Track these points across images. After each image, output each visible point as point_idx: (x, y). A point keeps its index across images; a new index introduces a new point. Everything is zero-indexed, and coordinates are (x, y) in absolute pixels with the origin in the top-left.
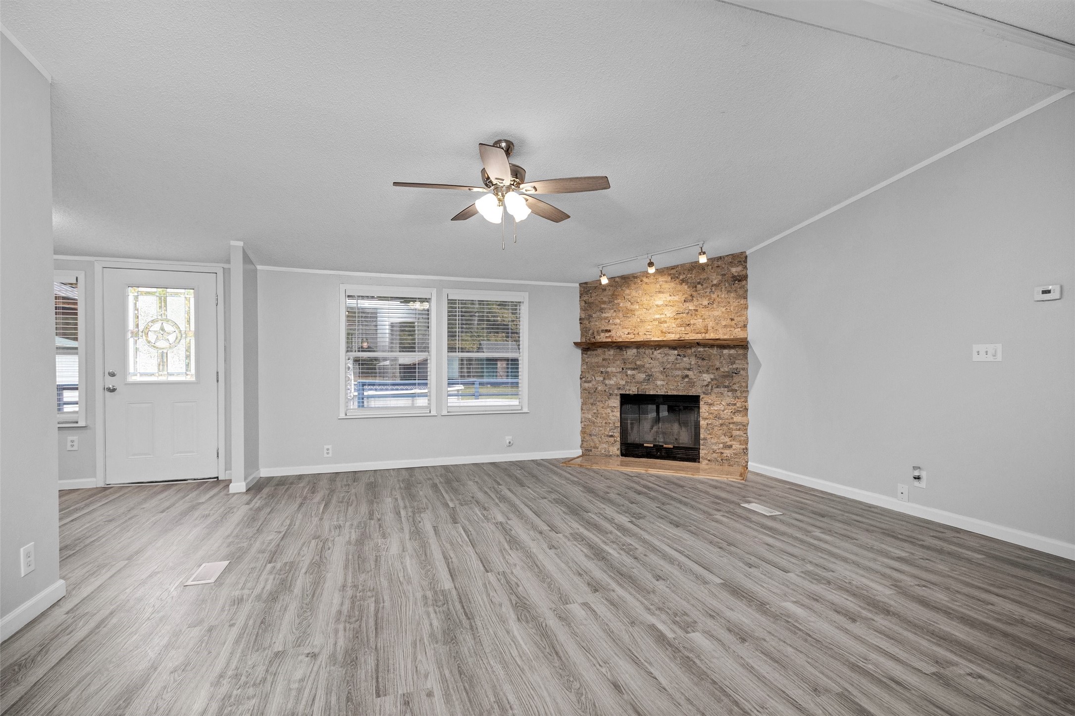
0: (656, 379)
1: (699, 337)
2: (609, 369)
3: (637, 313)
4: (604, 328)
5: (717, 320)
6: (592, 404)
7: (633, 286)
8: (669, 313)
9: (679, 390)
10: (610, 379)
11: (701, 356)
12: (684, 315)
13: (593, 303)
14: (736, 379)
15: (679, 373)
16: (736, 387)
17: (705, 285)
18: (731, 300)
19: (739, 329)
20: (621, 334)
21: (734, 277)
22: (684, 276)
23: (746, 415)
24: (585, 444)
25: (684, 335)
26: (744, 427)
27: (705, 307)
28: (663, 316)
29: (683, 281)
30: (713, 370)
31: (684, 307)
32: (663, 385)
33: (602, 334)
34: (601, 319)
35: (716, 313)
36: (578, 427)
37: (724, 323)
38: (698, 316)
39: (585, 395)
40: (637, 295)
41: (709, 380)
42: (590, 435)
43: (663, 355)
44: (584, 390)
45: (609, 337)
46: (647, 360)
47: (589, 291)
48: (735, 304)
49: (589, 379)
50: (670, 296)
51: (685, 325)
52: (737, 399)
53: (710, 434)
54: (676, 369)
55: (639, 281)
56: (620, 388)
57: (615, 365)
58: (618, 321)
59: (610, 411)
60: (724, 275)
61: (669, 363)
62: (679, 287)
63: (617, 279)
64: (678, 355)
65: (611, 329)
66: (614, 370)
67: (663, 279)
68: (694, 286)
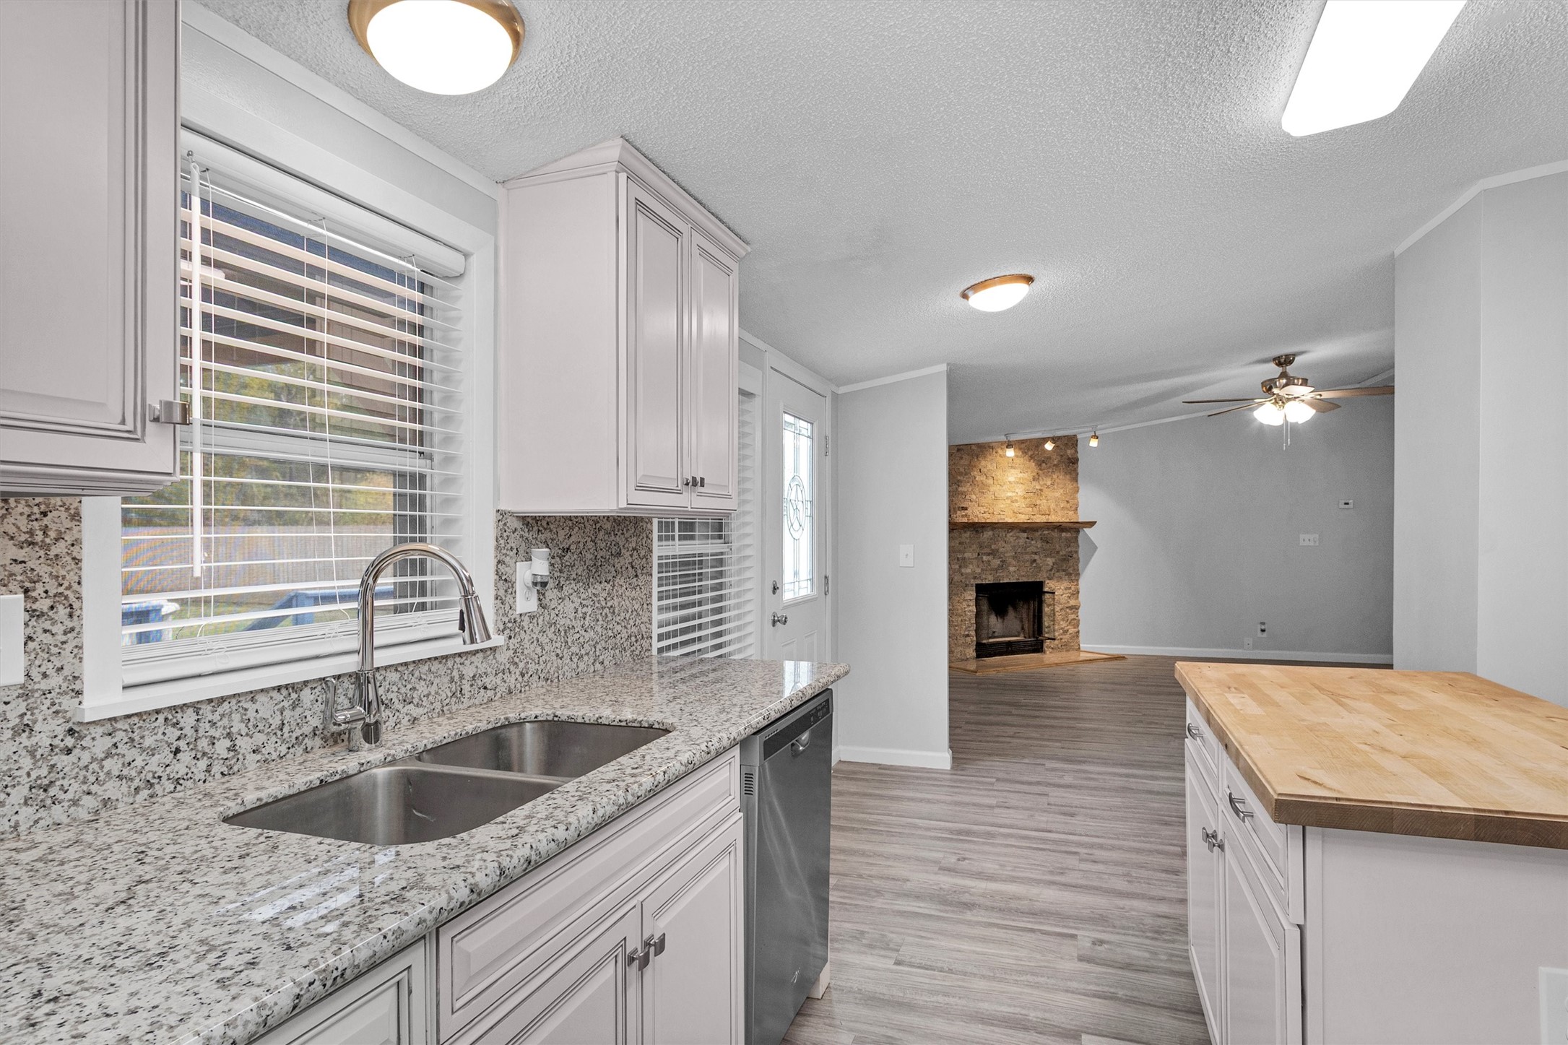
0: (1009, 565)
1: (1044, 519)
2: (966, 555)
3: (992, 489)
4: (959, 504)
5: (1057, 503)
7: (989, 458)
8: (1020, 491)
9: (1028, 576)
10: (969, 567)
11: (1046, 540)
12: (1032, 495)
14: (1071, 562)
15: (1027, 557)
16: (1070, 570)
18: (1068, 482)
19: (1073, 513)
20: (977, 513)
21: (1069, 459)
22: (1032, 453)
23: (1078, 597)
26: (1075, 608)
28: (1014, 494)
29: (1031, 457)
30: (1054, 553)
31: (1032, 486)
32: (1015, 572)
33: (958, 513)
35: (1057, 495)
37: (1062, 506)
38: (1043, 497)
40: (991, 468)
41: (1052, 565)
43: (1015, 539)
45: (966, 516)
46: (1001, 544)
48: (1070, 486)
50: (1021, 473)
51: (1032, 506)
52: (1072, 583)
53: (1051, 621)
54: (1026, 553)
56: (976, 578)
57: (973, 550)
58: (974, 497)
59: (966, 606)
60: (1062, 456)
61: (1019, 547)
62: (1028, 464)
64: (1028, 538)
65: (967, 506)
66: (969, 555)
67: (1015, 454)
68: (1040, 464)
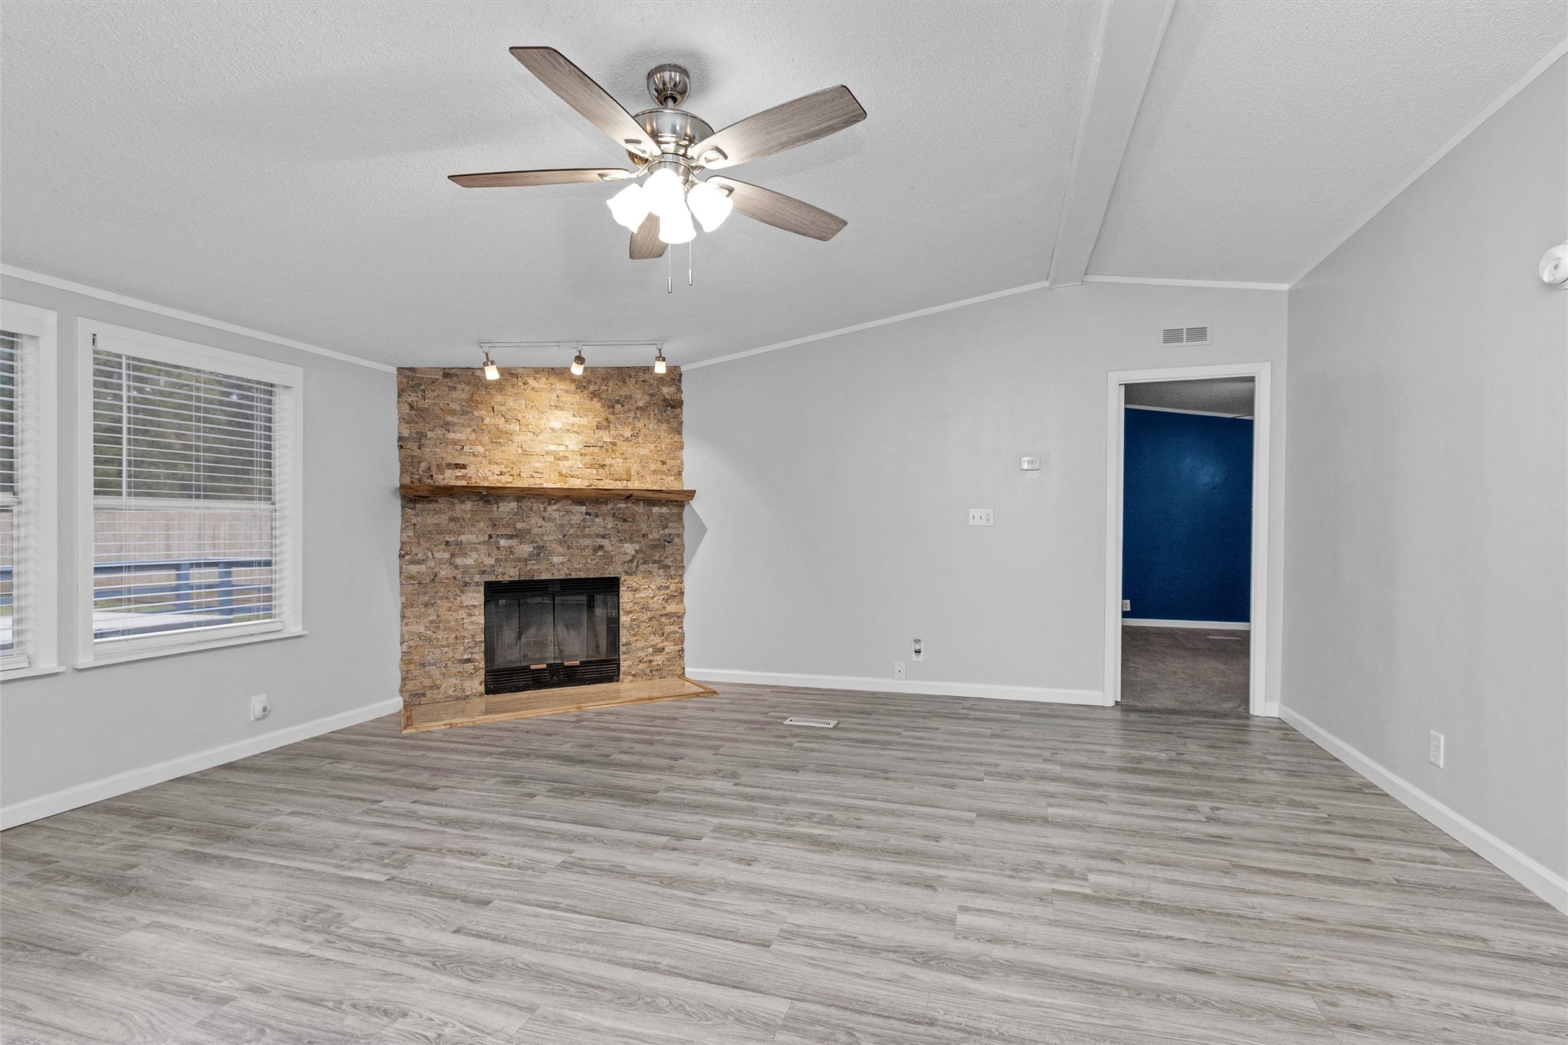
0: (551, 553)
1: (619, 485)
2: (463, 538)
3: (516, 438)
4: (449, 460)
5: (644, 461)
6: (426, 605)
8: (573, 443)
9: (588, 570)
10: (465, 555)
11: (621, 516)
12: (596, 449)
13: (427, 409)
14: (670, 549)
15: (588, 542)
16: (668, 562)
17: (627, 407)
18: (663, 434)
19: (673, 478)
20: (485, 474)
21: (665, 400)
22: (596, 388)
23: (682, 601)
24: (410, 685)
25: (596, 483)
26: (679, 617)
27: (627, 440)
28: (562, 448)
29: (594, 395)
30: (638, 536)
31: (596, 436)
32: (562, 563)
33: (448, 473)
34: (445, 442)
36: (396, 652)
37: (653, 467)
38: (617, 454)
39: (411, 587)
40: (517, 407)
41: (633, 553)
42: (423, 665)
43: (562, 514)
44: (406, 578)
45: (463, 477)
46: (535, 520)
47: (419, 385)
48: (667, 439)
49: (420, 556)
50: (574, 416)
51: (597, 466)
52: (670, 580)
53: (635, 635)
54: (584, 536)
55: (520, 384)
56: (484, 572)
57: (474, 530)
58: (480, 449)
59: (465, 616)
60: (652, 395)
61: (572, 527)
62: (588, 404)
63: (478, 373)
64: (587, 514)
65: (466, 463)
66: (472, 538)
67: (563, 387)
68: (610, 405)
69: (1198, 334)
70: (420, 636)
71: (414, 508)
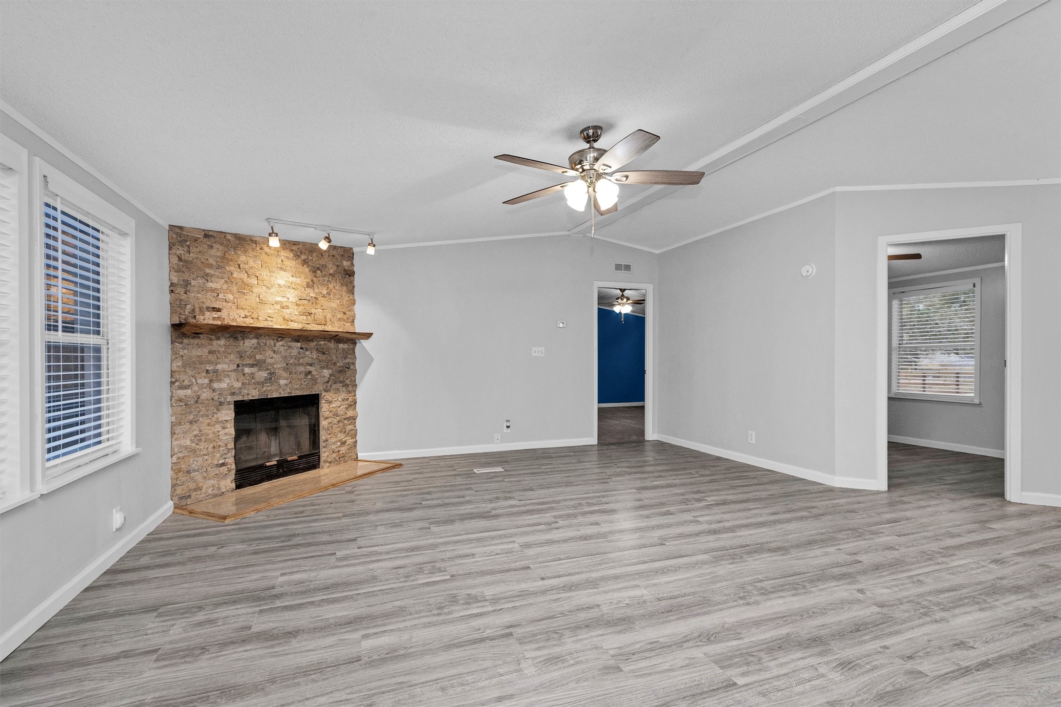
0: (280, 378)
1: (320, 328)
2: (219, 367)
3: (256, 290)
4: (208, 304)
5: (333, 311)
6: (191, 422)
8: (292, 296)
9: (301, 389)
10: (220, 381)
11: (321, 350)
12: (306, 302)
13: (191, 262)
14: (348, 373)
15: (301, 369)
16: (348, 382)
17: (325, 273)
18: (344, 294)
19: (349, 324)
20: (234, 316)
21: (345, 270)
22: (306, 257)
24: (178, 491)
26: (354, 418)
27: (324, 296)
28: (285, 299)
29: (305, 262)
30: (331, 364)
31: (306, 292)
32: (286, 385)
33: (208, 314)
34: (204, 289)
35: (334, 305)
37: (339, 316)
38: (319, 306)
39: (179, 409)
40: (255, 266)
41: (328, 376)
42: (188, 472)
43: (285, 348)
45: (219, 318)
46: (270, 353)
47: (186, 241)
48: (346, 298)
49: (186, 383)
50: (292, 276)
51: (307, 314)
52: (347, 395)
53: (330, 434)
54: (299, 365)
55: (258, 248)
56: (234, 394)
57: (227, 360)
59: (220, 429)
60: (338, 266)
61: (291, 358)
62: (303, 268)
63: (229, 237)
64: (301, 348)
65: (220, 307)
66: (225, 366)
67: (285, 255)
68: (314, 270)
69: (628, 268)
70: (186, 448)
71: (182, 343)
